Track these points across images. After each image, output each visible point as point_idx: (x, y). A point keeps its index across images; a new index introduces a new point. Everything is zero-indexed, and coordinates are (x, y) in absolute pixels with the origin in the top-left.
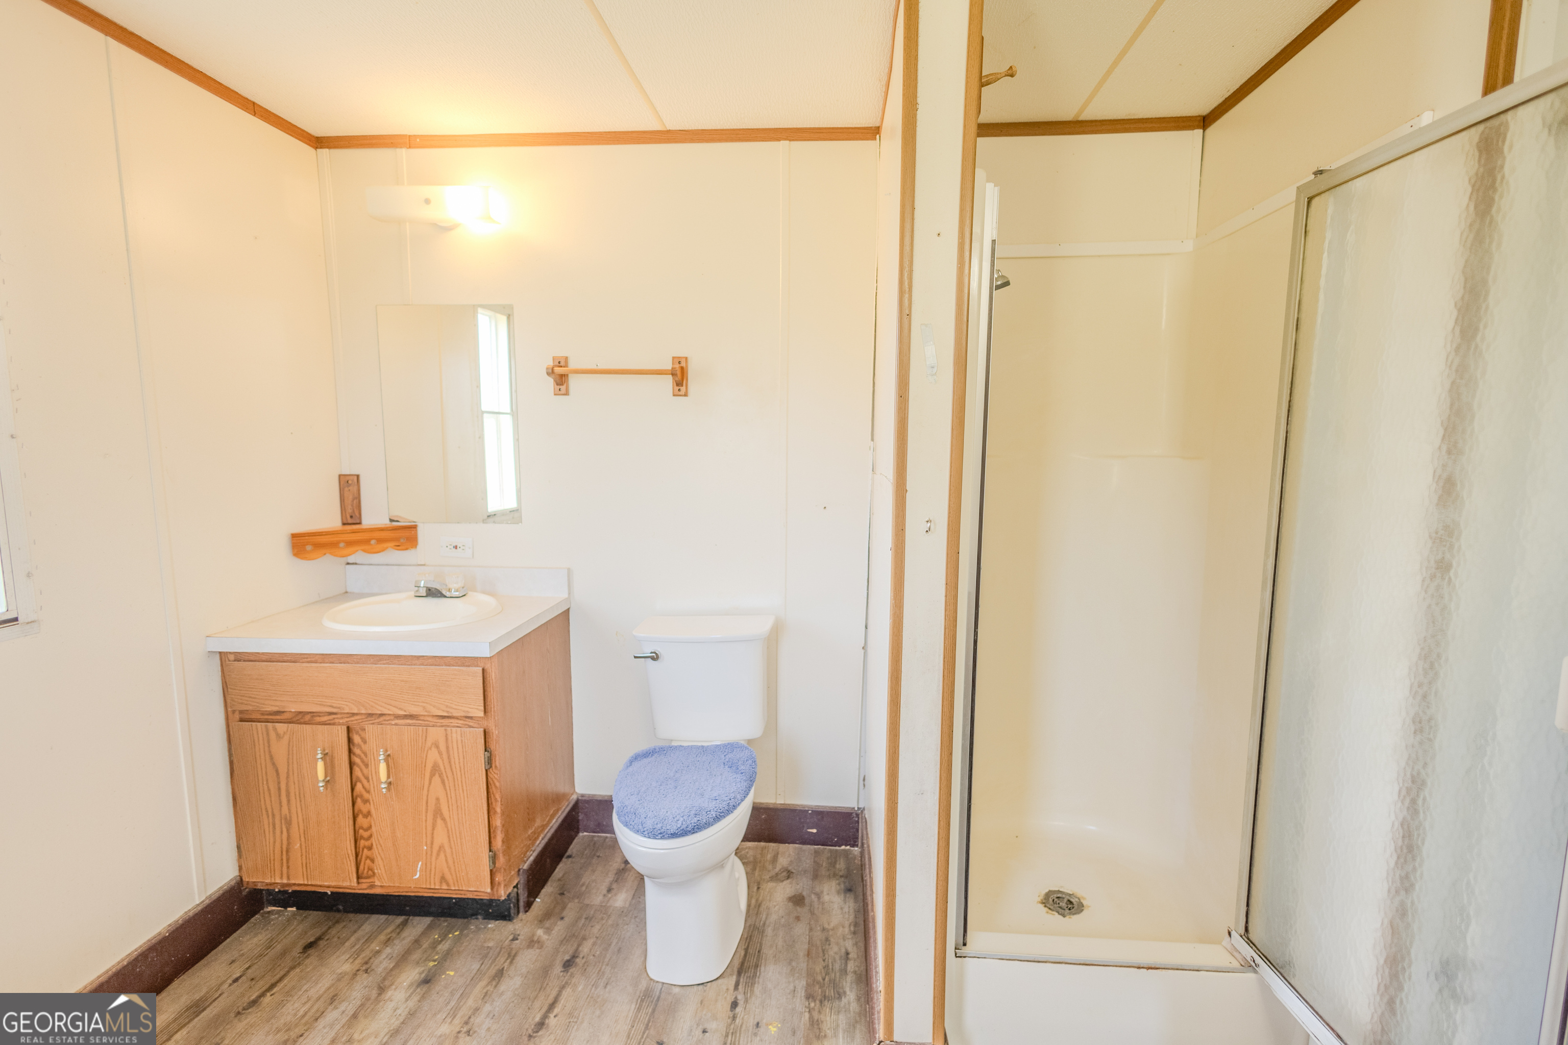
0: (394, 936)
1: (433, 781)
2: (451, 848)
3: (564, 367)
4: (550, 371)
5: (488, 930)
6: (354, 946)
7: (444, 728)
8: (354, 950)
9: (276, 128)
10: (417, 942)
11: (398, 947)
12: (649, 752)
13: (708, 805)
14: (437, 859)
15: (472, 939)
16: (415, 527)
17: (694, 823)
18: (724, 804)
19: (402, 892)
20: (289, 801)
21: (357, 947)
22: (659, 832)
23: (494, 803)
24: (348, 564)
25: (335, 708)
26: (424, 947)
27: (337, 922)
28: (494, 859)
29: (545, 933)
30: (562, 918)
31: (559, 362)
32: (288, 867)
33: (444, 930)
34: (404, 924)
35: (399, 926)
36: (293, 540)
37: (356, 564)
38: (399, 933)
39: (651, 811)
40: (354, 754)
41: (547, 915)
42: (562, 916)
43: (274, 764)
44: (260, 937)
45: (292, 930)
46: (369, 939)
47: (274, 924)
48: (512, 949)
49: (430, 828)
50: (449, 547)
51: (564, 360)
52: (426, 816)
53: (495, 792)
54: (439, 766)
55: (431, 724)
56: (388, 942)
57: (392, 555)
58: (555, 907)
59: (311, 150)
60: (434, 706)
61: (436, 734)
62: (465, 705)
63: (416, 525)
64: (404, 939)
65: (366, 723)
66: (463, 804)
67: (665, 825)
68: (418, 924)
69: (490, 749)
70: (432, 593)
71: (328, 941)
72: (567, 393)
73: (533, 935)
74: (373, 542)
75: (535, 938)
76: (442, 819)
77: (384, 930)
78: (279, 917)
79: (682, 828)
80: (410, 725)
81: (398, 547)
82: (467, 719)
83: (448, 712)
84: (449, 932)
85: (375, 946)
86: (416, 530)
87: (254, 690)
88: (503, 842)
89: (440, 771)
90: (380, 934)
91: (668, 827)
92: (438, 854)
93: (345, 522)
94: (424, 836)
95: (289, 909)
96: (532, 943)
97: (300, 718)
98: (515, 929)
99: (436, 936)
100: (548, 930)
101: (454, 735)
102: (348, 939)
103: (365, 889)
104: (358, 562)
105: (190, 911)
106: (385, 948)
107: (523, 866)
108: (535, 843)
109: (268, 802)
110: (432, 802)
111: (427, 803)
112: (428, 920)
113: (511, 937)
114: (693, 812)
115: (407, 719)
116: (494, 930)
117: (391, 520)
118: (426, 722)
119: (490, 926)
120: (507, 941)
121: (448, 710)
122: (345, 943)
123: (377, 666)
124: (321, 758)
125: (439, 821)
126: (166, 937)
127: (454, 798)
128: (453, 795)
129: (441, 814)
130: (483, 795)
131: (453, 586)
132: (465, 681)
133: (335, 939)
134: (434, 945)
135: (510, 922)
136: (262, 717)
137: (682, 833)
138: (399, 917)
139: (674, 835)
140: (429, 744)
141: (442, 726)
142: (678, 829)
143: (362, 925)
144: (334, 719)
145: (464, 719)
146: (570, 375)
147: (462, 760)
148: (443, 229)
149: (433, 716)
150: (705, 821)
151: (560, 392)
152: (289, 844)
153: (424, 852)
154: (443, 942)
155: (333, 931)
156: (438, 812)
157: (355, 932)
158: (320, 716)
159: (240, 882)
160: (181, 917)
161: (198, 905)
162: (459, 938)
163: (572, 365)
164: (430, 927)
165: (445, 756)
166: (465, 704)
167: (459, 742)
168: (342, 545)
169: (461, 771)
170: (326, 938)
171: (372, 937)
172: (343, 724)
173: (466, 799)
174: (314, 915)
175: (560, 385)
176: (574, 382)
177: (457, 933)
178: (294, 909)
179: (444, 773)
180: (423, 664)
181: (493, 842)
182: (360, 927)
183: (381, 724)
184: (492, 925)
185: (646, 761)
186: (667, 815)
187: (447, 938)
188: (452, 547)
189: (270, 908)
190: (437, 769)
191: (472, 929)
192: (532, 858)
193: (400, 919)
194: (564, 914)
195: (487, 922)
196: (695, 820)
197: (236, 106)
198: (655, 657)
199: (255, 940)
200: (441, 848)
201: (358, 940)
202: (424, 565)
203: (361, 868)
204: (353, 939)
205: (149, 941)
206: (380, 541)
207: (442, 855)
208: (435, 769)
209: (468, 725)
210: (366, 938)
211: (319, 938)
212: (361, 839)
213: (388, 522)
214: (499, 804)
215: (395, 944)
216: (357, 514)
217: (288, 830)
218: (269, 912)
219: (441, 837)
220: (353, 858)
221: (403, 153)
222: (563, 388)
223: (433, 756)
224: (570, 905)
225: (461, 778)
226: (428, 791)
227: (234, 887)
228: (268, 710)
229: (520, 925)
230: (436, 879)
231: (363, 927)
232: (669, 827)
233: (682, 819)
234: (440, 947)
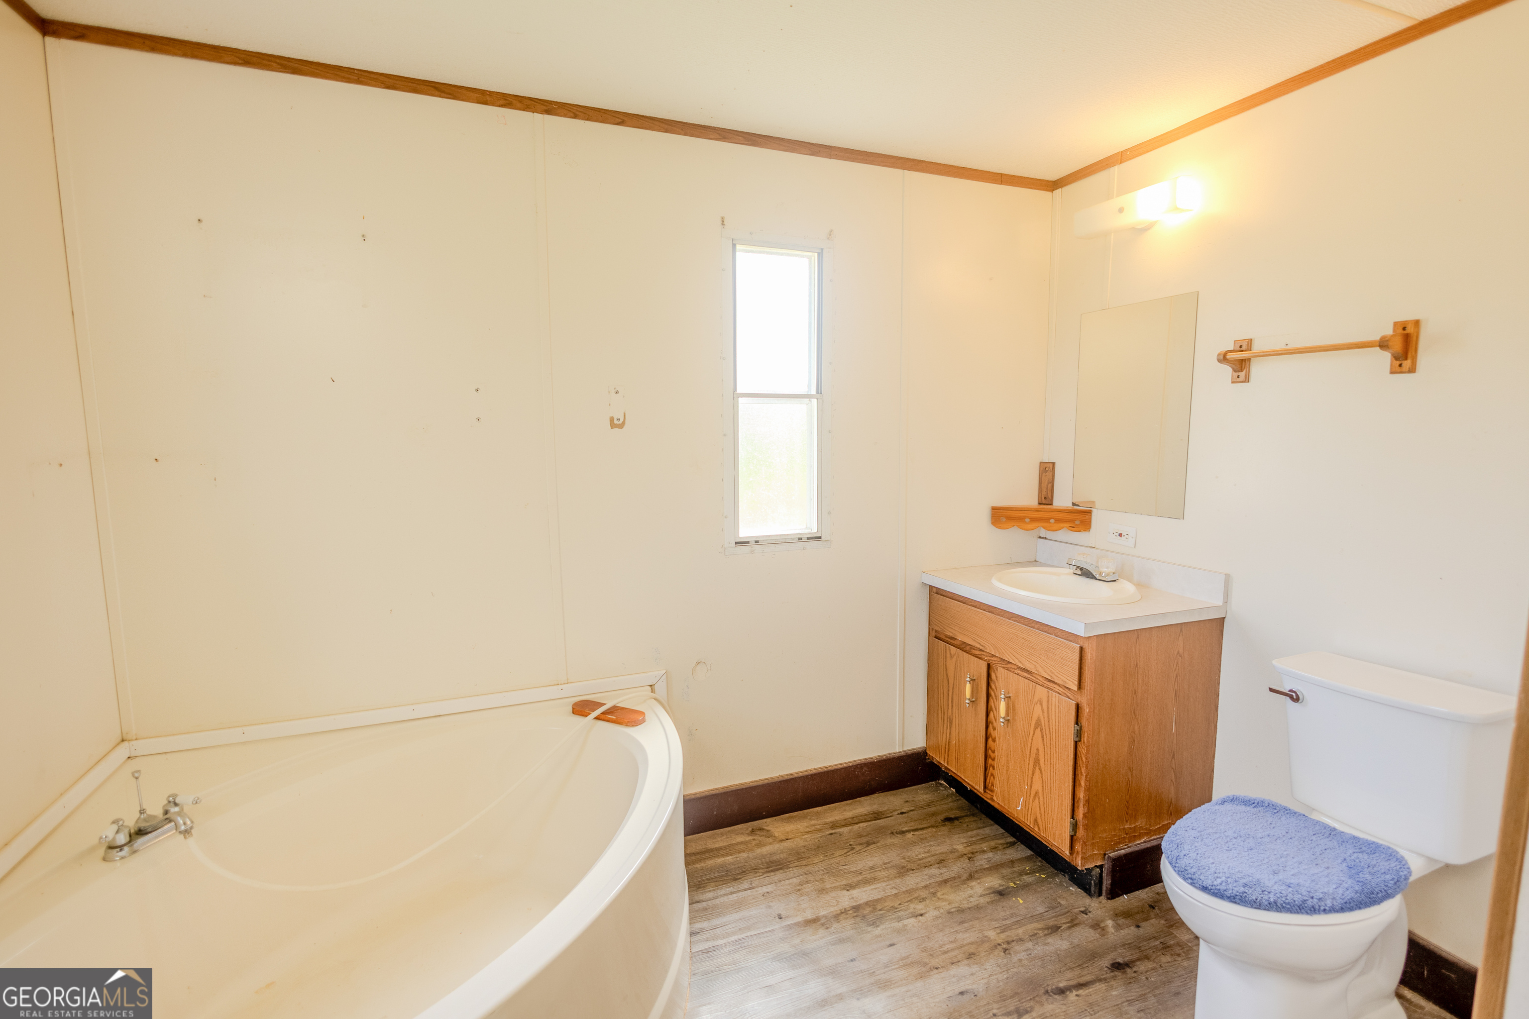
0: (1001, 848)
1: (1036, 732)
2: (1044, 798)
3: (1246, 351)
4: (1222, 357)
5: (1068, 890)
6: (972, 837)
7: (1047, 689)
8: (971, 839)
9: (1019, 187)
10: (1012, 862)
11: (998, 857)
12: (1253, 802)
13: (1273, 886)
14: (1033, 802)
15: (1051, 888)
16: (1089, 513)
17: (1238, 892)
18: (1298, 898)
19: (1010, 816)
20: (952, 706)
21: (974, 839)
22: (1190, 876)
23: (1080, 776)
24: (1040, 537)
25: (982, 646)
26: (1014, 869)
27: (973, 815)
28: (1075, 827)
29: (1113, 927)
30: (1138, 927)
31: (1241, 347)
32: (948, 756)
33: (1035, 867)
34: (1012, 844)
35: (1007, 843)
36: (992, 512)
37: (1046, 538)
38: (1004, 848)
39: (1196, 853)
40: (991, 687)
41: (1127, 914)
42: (1140, 924)
43: (947, 675)
44: (928, 796)
45: (946, 803)
46: (984, 839)
47: (939, 793)
48: (1076, 918)
49: (1030, 772)
50: (1116, 534)
51: (1247, 344)
52: (1029, 760)
53: (1081, 766)
54: (1041, 722)
55: (1041, 683)
56: (994, 849)
57: (1064, 534)
58: (1138, 913)
59: (1047, 194)
60: (1042, 668)
61: (1041, 692)
62: (1062, 674)
63: (1091, 510)
64: (1005, 854)
65: (1000, 665)
66: (1055, 763)
67: (1199, 873)
68: (1021, 850)
69: (1081, 724)
70: (1086, 573)
71: (960, 824)
72: (1247, 380)
73: (1102, 921)
74: (1052, 521)
75: (1102, 925)
76: (1039, 769)
77: (997, 839)
78: (944, 790)
79: (1218, 888)
80: (1026, 678)
81: (1073, 528)
82: (1066, 689)
83: (1051, 676)
84: (1038, 872)
85: (985, 846)
86: (1091, 515)
87: (942, 617)
88: (1084, 814)
89: (1042, 726)
90: (992, 840)
91: (1202, 877)
92: (1034, 798)
93: (1040, 502)
94: (1027, 777)
95: (952, 789)
96: (1096, 926)
97: (964, 647)
98: (1089, 905)
99: (1027, 868)
100: (1118, 927)
101: (1054, 699)
102: (972, 830)
103: (987, 798)
104: (1047, 537)
105: (891, 754)
106: (990, 852)
107: (1110, 853)
108: (1135, 841)
109: (942, 702)
110: (1034, 751)
111: (1031, 749)
112: (1029, 853)
113: (1083, 909)
114: (1244, 881)
115: (1025, 672)
116: (1073, 894)
117: (1074, 504)
118: (1037, 680)
119: (1071, 888)
120: (1078, 910)
121: (1052, 675)
122: (969, 831)
123: (1009, 621)
124: (969, 681)
125: (1037, 770)
126: (874, 762)
127: (1049, 755)
128: (1049, 753)
129: (1039, 764)
130: (1070, 763)
131: (1105, 570)
132: (1066, 653)
133: (965, 825)
134: (1022, 873)
135: (1088, 897)
136: (946, 639)
137: (1217, 893)
138: (1012, 837)
139: (1205, 889)
140: (1036, 699)
141: (1048, 688)
142: (1212, 886)
143: (986, 827)
144: (982, 654)
145: (1064, 688)
146: (1252, 360)
147: (1057, 723)
148: (1141, 231)
149: (1043, 677)
150: (1254, 898)
151: (1238, 380)
152: (949, 739)
153: (1025, 791)
154: (1029, 876)
155: (967, 820)
156: (1037, 761)
157: (979, 828)
158: (974, 650)
159: (925, 753)
160: (886, 755)
161: (897, 753)
162: (1042, 881)
163: (1257, 347)
164: (1028, 858)
165: (1046, 714)
166: (1065, 674)
167: (1057, 706)
168: (1027, 520)
169: (1056, 733)
170: (960, 821)
171: (987, 839)
172: (985, 660)
173: (1057, 760)
174: (963, 802)
175: (1239, 371)
176: (1257, 369)
177: (1043, 876)
178: (954, 790)
179: (1044, 729)
180: (1038, 629)
181: (1076, 811)
182: (984, 827)
183: (1009, 670)
184: (1073, 889)
185: (1243, 808)
186: (1210, 865)
187: (1034, 875)
188: (1117, 534)
189: (942, 782)
190: (1040, 723)
191: (1056, 881)
192: (1123, 852)
193: (1011, 839)
194: (1143, 924)
195: (1071, 884)
196: (1242, 889)
197: (987, 182)
198: (1294, 697)
199: (924, 796)
200: (1037, 793)
201: (978, 835)
202: (1094, 547)
203: (988, 781)
204: (975, 832)
205: (866, 759)
206: (1058, 521)
207: (1037, 801)
208: (1038, 724)
209: (1066, 695)
210: (983, 837)
211: (957, 818)
212: (989, 758)
213: (1071, 505)
214: (1084, 778)
215: (997, 854)
216: (1050, 497)
217: (950, 728)
218: (941, 784)
219: (1037, 786)
220: (982, 769)
221: (1116, 171)
222: (1242, 375)
223: (1038, 711)
224: (1153, 921)
225: (1056, 739)
226: (1032, 740)
227: (921, 753)
228: (947, 634)
229: (1096, 905)
230: (1031, 819)
231: (986, 829)
232: (1204, 877)
233: (1224, 879)
234: (1025, 877)
